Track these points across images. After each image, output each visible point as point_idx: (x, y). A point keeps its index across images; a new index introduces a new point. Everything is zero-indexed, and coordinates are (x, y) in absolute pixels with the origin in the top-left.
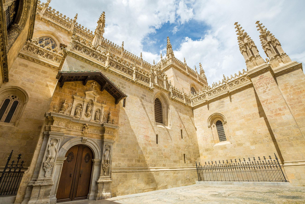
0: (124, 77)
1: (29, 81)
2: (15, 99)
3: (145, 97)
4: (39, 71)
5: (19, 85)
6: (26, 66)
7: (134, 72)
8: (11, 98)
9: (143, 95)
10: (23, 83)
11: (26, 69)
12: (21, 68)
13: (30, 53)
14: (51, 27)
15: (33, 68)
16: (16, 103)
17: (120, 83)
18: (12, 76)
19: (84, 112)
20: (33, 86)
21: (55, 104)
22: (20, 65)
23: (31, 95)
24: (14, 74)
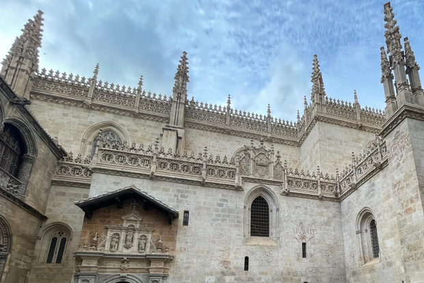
0: (183, 181)
1: (70, 213)
2: (63, 236)
3: (225, 203)
4: (80, 196)
5: (60, 220)
6: (64, 194)
7: (204, 167)
8: (58, 236)
9: (221, 200)
10: (64, 217)
11: (64, 198)
12: (59, 197)
13: (65, 175)
14: (107, 115)
15: (72, 194)
16: (64, 241)
17: (179, 191)
18: (51, 210)
19: (122, 244)
20: (76, 217)
21: (85, 240)
22: (57, 194)
23: (75, 229)
24: (53, 208)
